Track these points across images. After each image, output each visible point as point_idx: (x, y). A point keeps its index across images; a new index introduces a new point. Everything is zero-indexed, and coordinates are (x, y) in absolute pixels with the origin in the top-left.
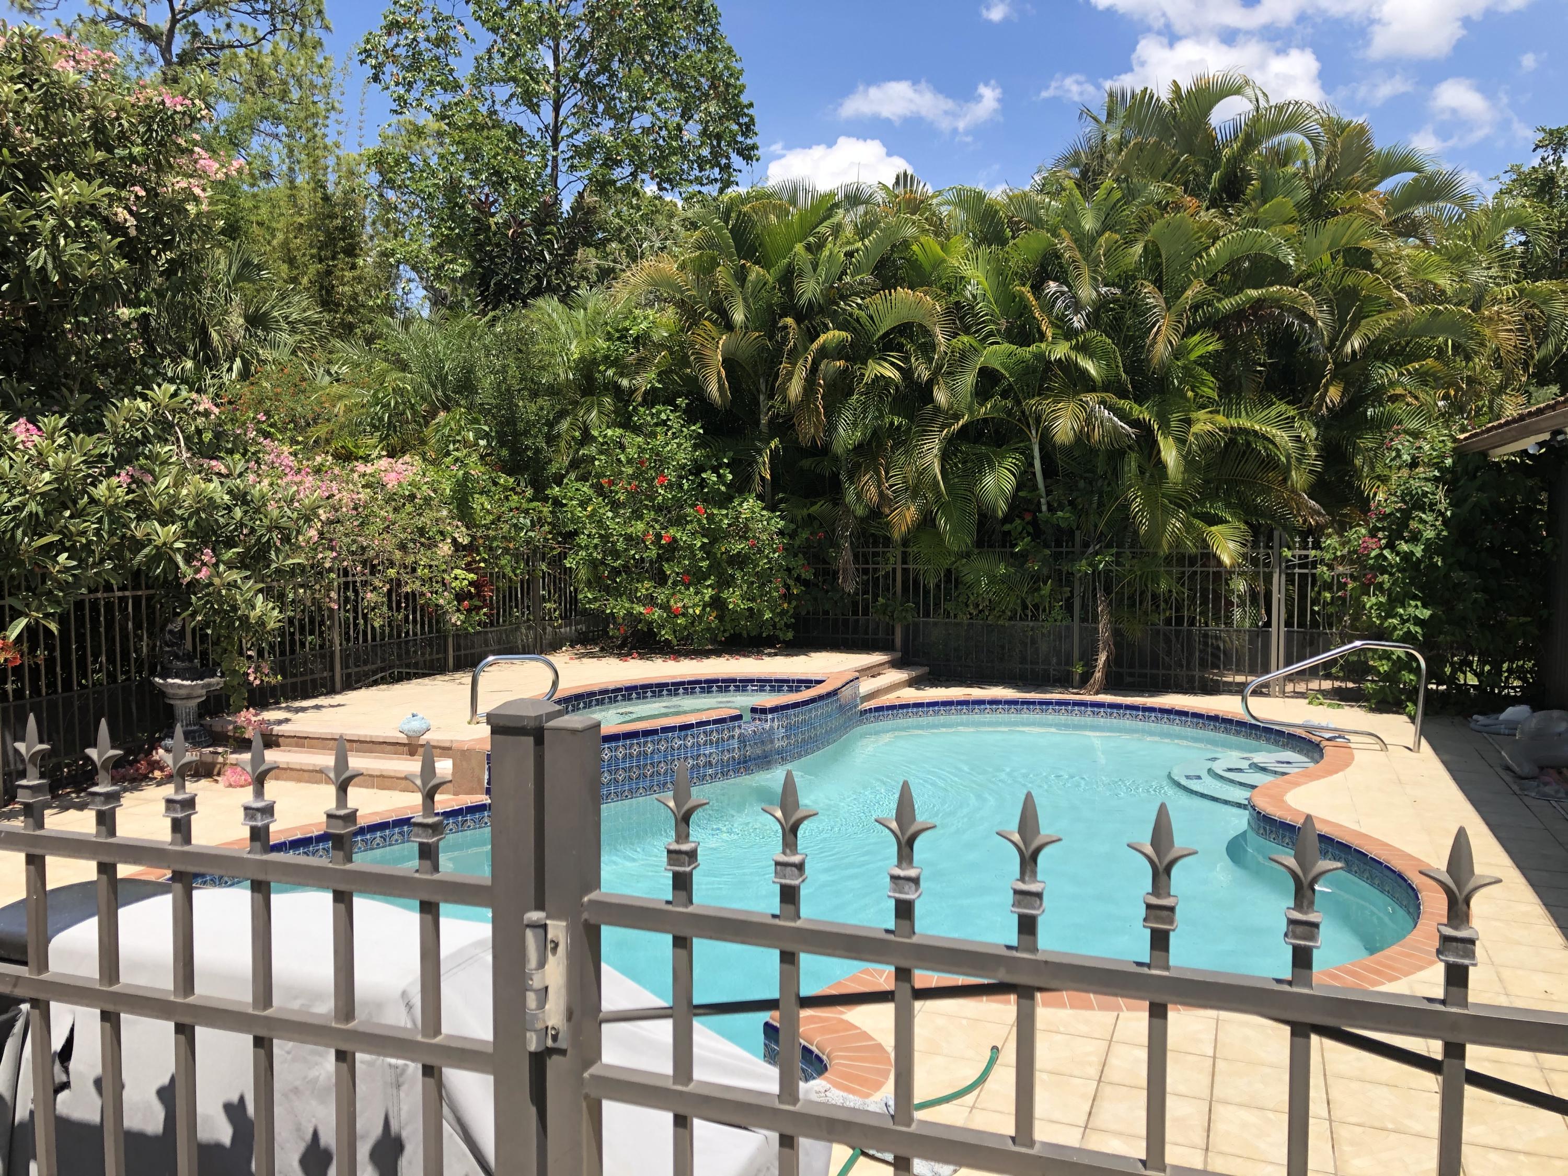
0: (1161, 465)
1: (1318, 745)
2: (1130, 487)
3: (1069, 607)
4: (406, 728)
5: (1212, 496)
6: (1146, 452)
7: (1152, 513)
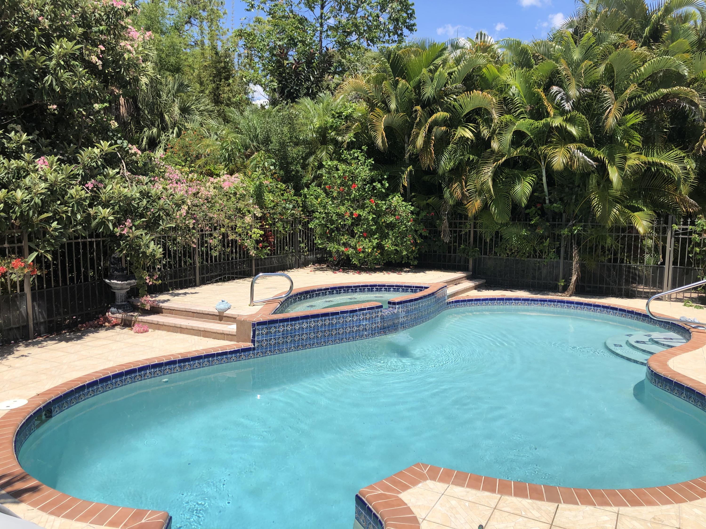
0: (609, 182)
1: (688, 330)
2: (592, 192)
3: (558, 252)
4: (218, 307)
5: (636, 197)
6: (601, 174)
7: (604, 206)
